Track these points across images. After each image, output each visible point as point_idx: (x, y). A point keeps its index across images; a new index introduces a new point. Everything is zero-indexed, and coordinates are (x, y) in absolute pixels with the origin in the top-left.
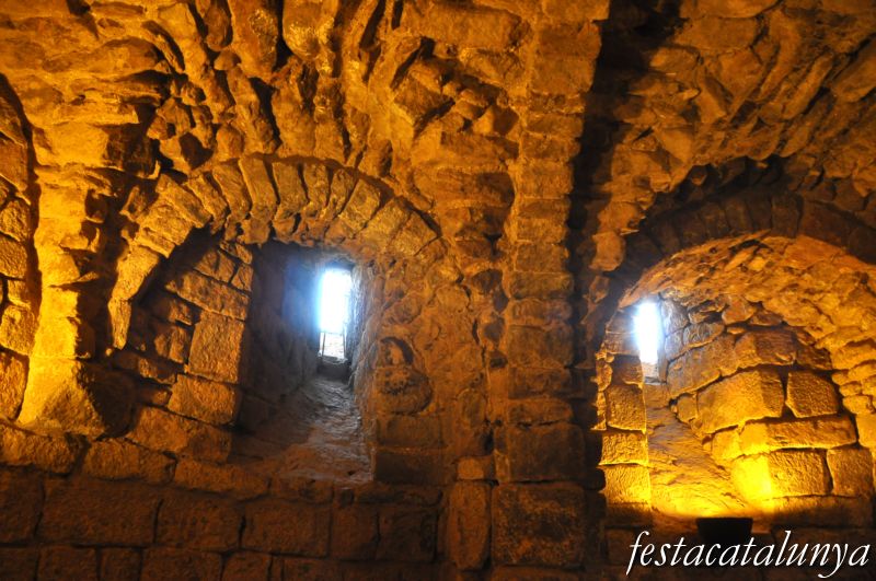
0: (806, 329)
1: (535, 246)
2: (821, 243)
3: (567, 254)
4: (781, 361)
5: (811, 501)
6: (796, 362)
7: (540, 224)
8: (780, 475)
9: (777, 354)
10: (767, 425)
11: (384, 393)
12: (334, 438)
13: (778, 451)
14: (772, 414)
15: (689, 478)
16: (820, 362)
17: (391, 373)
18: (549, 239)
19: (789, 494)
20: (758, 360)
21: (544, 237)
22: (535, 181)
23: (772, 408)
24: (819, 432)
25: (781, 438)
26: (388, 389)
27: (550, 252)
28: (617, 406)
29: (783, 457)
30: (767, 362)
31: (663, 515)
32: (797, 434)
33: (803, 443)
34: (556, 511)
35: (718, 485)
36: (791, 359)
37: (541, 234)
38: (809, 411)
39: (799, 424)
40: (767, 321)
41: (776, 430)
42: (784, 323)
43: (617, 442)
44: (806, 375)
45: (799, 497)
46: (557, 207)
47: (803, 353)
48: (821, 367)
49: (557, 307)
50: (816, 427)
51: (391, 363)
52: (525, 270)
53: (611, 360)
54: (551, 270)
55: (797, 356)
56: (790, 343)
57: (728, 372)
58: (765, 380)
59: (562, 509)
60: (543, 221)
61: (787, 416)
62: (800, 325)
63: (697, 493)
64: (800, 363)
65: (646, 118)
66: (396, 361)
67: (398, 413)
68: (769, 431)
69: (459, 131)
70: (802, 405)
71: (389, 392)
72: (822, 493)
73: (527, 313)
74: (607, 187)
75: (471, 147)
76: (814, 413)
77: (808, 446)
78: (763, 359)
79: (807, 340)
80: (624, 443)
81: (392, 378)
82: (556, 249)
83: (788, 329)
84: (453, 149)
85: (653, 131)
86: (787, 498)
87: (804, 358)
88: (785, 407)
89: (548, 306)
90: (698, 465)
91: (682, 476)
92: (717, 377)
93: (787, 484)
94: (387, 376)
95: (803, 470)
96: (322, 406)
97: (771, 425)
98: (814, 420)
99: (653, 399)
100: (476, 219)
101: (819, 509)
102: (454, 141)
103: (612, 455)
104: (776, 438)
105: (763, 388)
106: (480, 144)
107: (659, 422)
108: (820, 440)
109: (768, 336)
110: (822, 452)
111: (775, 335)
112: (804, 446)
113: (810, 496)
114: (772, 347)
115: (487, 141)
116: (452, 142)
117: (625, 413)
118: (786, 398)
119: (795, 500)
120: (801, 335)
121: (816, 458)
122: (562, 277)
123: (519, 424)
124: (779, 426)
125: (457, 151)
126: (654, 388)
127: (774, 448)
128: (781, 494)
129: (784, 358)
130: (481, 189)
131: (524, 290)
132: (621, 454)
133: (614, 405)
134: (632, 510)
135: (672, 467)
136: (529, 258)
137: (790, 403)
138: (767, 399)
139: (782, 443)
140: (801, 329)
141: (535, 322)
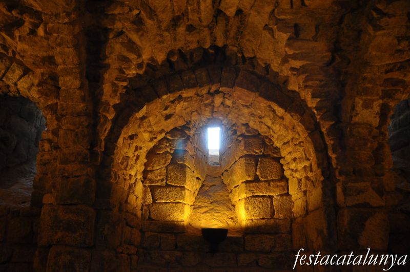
0: (269, 137)
1: (67, 90)
2: (246, 90)
3: (83, 94)
4: (256, 153)
5: (263, 221)
6: (263, 153)
7: (68, 79)
8: (250, 209)
9: (254, 150)
10: (246, 184)
11: (39, 165)
12: (25, 187)
13: (250, 197)
14: (249, 179)
15: (216, 210)
16: (274, 153)
17: (44, 155)
18: (73, 87)
19: (253, 218)
20: (245, 152)
21: (71, 85)
22: (61, 58)
23: (249, 176)
24: (270, 187)
25: (252, 190)
26: (41, 163)
27: (75, 93)
28: (172, 174)
29: (252, 200)
30: (249, 153)
31: (193, 227)
32: (260, 189)
33: (262, 193)
34: (75, 218)
35: (227, 214)
36: (261, 152)
37: (69, 85)
38: (267, 177)
39: (261, 183)
40: (251, 133)
41: (250, 186)
42: (259, 134)
43: (170, 192)
44: (267, 160)
45: (257, 219)
46: (74, 70)
47: (267, 148)
48: (275, 155)
49: (82, 120)
50: (269, 185)
51: (44, 150)
52: (66, 102)
53: (172, 152)
54: (77, 102)
55: (264, 150)
56: (260, 144)
57: (237, 159)
58: (247, 162)
59: (77, 218)
60: (70, 77)
61: (256, 180)
62: (267, 135)
63: (215, 217)
64: (265, 153)
65: (119, 25)
66: (46, 150)
67: (44, 174)
68: (246, 187)
69: (28, 35)
70: (263, 175)
71: (41, 164)
72: (269, 217)
73: (67, 123)
74: (107, 61)
75: (36, 42)
76: (269, 178)
77: (265, 194)
78: (248, 152)
79: (270, 143)
80: (174, 192)
81: (44, 157)
82: (78, 92)
83: (260, 137)
84: (26, 44)
85: (124, 32)
86: (252, 220)
87: (268, 152)
88: (256, 175)
89: (77, 119)
90: (223, 204)
91: (212, 209)
92: (234, 161)
93: (252, 213)
94: (42, 156)
95: (261, 206)
96: (31, 172)
97: (248, 184)
98: (268, 182)
99: (215, 173)
100: (44, 78)
101: (266, 225)
102: (27, 40)
103: (167, 198)
104: (249, 191)
105: (246, 166)
106: (40, 41)
107: (213, 184)
108: (270, 191)
109: (251, 140)
110: (271, 197)
111: (254, 140)
112: (263, 195)
113: (264, 219)
114: (252, 146)
115: (45, 40)
116: (25, 40)
117: (176, 177)
118: (256, 171)
119: (255, 221)
120: (267, 140)
121: (268, 200)
122: (82, 105)
123: (63, 176)
124: (251, 185)
125: (28, 45)
126: (216, 168)
127: (248, 195)
128: (249, 218)
129: (257, 151)
130: (44, 64)
131: (65, 112)
132: (171, 197)
133: (170, 173)
134: (174, 224)
135: (210, 205)
136: (65, 96)
137: (258, 173)
138: (247, 171)
139: (252, 193)
140: (267, 137)
141: (72, 128)
